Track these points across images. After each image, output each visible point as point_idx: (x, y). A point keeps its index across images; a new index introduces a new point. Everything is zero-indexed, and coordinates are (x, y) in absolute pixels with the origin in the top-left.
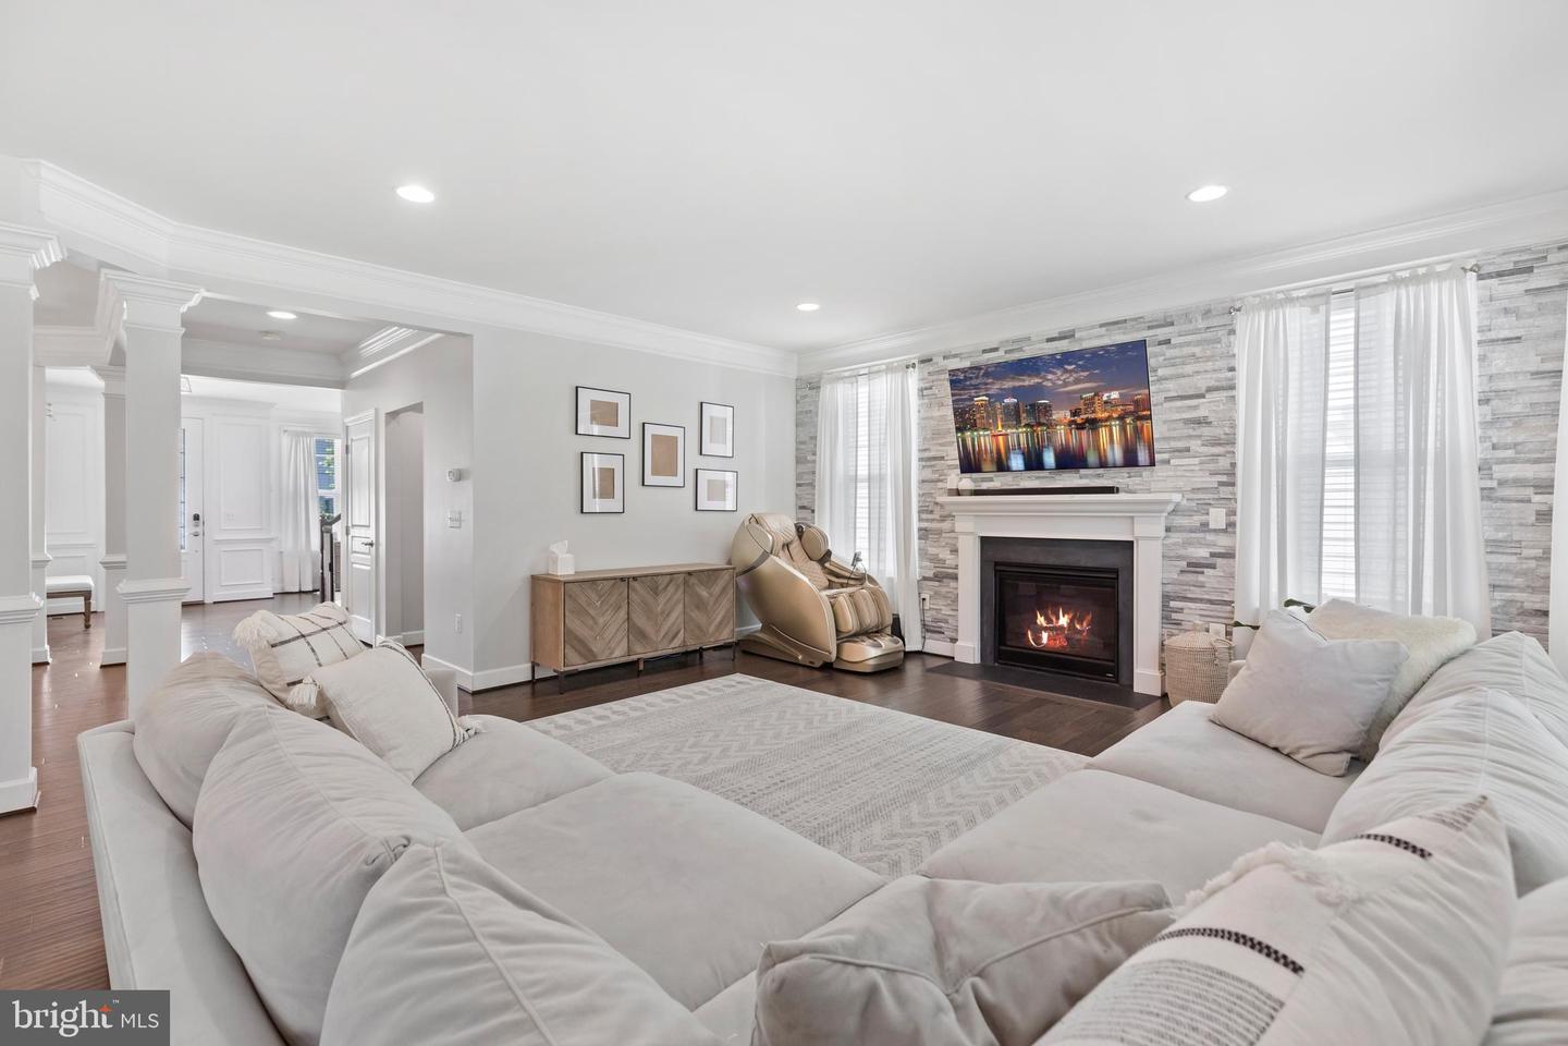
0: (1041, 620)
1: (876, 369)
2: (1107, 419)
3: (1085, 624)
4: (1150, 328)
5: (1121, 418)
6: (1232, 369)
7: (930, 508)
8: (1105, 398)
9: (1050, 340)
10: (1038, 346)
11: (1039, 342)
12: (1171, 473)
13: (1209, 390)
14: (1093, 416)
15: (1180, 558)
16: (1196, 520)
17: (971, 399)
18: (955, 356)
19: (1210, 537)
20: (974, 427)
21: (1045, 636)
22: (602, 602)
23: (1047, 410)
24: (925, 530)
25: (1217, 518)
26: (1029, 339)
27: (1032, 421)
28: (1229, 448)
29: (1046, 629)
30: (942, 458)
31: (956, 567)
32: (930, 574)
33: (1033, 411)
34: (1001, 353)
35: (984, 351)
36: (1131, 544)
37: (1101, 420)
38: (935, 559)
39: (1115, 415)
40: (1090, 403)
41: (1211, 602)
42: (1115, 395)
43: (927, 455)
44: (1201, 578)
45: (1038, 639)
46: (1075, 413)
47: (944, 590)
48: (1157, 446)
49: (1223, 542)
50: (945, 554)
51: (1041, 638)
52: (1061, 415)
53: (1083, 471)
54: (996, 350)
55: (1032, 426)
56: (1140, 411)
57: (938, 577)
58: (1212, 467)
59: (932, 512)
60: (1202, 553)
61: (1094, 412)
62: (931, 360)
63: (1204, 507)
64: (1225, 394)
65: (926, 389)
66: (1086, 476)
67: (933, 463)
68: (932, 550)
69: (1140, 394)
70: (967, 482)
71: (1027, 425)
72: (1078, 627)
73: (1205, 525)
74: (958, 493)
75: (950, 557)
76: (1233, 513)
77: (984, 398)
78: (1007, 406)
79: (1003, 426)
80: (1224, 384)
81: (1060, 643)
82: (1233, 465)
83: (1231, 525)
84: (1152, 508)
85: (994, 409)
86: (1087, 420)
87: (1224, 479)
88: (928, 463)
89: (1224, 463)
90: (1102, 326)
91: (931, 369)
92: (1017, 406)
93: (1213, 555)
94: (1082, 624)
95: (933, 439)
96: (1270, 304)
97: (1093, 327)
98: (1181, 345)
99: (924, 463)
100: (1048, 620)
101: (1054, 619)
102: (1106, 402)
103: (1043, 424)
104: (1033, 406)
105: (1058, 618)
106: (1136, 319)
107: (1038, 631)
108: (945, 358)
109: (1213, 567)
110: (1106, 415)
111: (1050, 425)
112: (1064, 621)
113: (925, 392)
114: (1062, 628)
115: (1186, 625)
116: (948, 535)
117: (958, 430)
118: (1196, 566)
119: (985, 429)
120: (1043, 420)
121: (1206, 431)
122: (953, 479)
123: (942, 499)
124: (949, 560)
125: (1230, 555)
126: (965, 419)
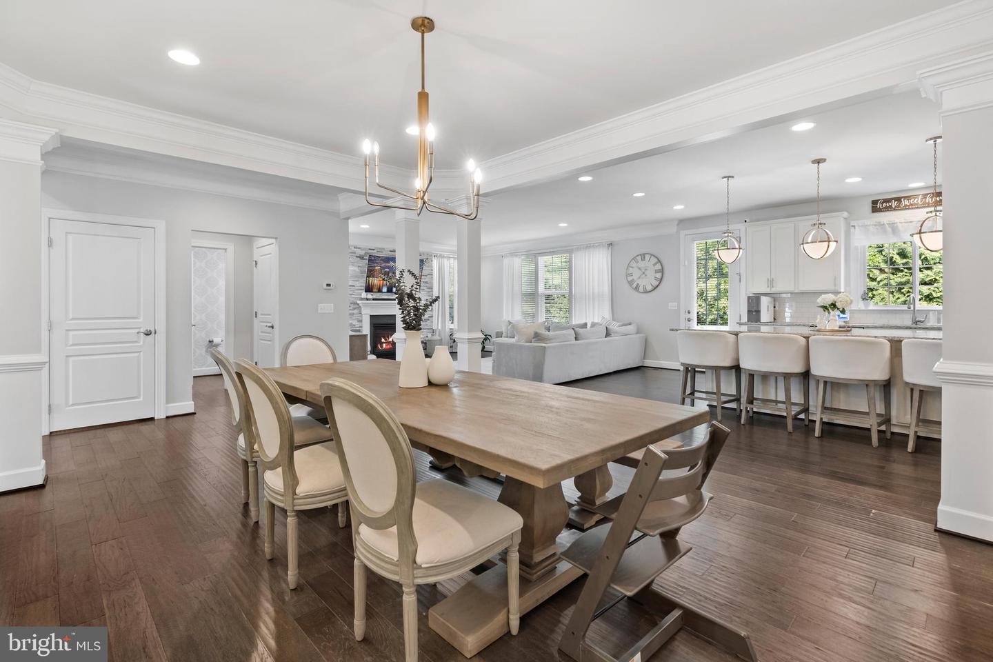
0: (383, 340)
6: (432, 270)
9: (391, 251)
11: (388, 251)
13: (429, 275)
17: (374, 267)
20: (373, 277)
21: (384, 345)
26: (384, 249)
30: (354, 286)
31: (361, 327)
34: (375, 251)
45: (382, 347)
50: (355, 322)
54: (373, 250)
55: (392, 279)
70: (370, 296)
74: (367, 299)
77: (379, 267)
78: (386, 271)
79: (383, 278)
81: (390, 347)
82: (432, 294)
83: (432, 309)
85: (381, 271)
87: (431, 297)
92: (389, 272)
93: (429, 317)
96: (443, 257)
100: (386, 340)
107: (382, 343)
108: (354, 248)
109: (429, 320)
112: (391, 339)
116: (357, 315)
117: (367, 277)
118: (426, 320)
119: (376, 278)
121: (427, 285)
122: (364, 295)
123: (358, 302)
124: (358, 324)
125: (432, 317)
126: (371, 273)
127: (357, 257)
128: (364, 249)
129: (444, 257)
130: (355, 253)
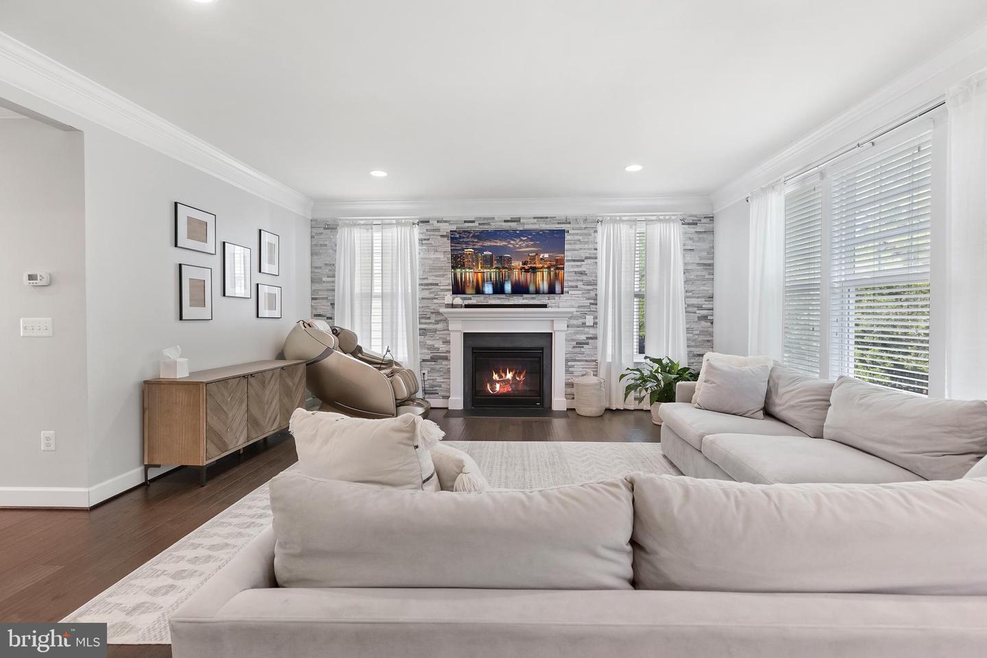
0: (495, 377)
1: (388, 221)
2: (542, 268)
3: (522, 377)
4: (558, 223)
5: (549, 268)
6: (596, 249)
7: (428, 316)
8: (541, 257)
9: (505, 221)
10: (500, 224)
11: (500, 221)
12: (569, 298)
13: (587, 258)
14: (534, 265)
15: (573, 340)
16: (580, 322)
17: (463, 250)
18: (446, 222)
19: (586, 329)
20: (463, 266)
21: (498, 386)
22: (231, 398)
23: (509, 260)
24: (424, 329)
25: (589, 320)
26: (493, 218)
27: (500, 266)
28: (594, 287)
29: (498, 382)
30: (437, 284)
31: (448, 352)
32: (428, 357)
33: (502, 261)
34: (476, 224)
35: (465, 222)
36: (551, 334)
37: (538, 268)
38: (431, 348)
39: (546, 266)
40: (533, 259)
41: (586, 361)
42: (546, 256)
43: (425, 282)
44: (582, 350)
45: (493, 389)
46: (525, 263)
47: (438, 367)
48: (565, 284)
49: (592, 331)
50: (439, 344)
51: (495, 387)
52: (517, 264)
53: (525, 296)
54: (473, 222)
55: (499, 269)
56: (558, 265)
57: (433, 359)
58: (587, 295)
59: (429, 318)
60: (583, 337)
61: (535, 263)
62: (428, 222)
63: (584, 315)
64: (593, 261)
65: (425, 240)
66: (526, 298)
67: (430, 287)
68: (429, 342)
69: (559, 256)
70: (458, 300)
71: (496, 268)
72: (518, 379)
73: (584, 323)
74: (453, 306)
75: (443, 346)
76: (596, 318)
77: (471, 250)
78: (485, 256)
79: (481, 267)
80: (593, 256)
81: (508, 389)
82: (596, 295)
83: (595, 323)
84: (560, 315)
85: (477, 257)
86: (531, 268)
87: (592, 301)
88: (426, 287)
89: (592, 294)
90: (534, 218)
91: (428, 228)
92: (491, 256)
93: (587, 338)
94: (520, 377)
95: (430, 272)
96: (614, 221)
97: (530, 218)
98: (574, 234)
99: (423, 287)
100: (500, 377)
101: (503, 375)
102: (541, 259)
103: (506, 268)
104: (501, 257)
105: (506, 375)
106: (552, 218)
107: (493, 382)
108: (438, 222)
109: (587, 344)
110: (541, 265)
111: (510, 269)
112: (509, 376)
113: (424, 242)
114: (508, 380)
115: (576, 374)
116: (441, 332)
117: (453, 267)
118: (580, 344)
119: (470, 268)
120: (506, 266)
121: (584, 278)
122: (449, 298)
123: (443, 310)
124: (443, 348)
125: (595, 338)
126: (457, 261)
127: (442, 236)
128: (456, 223)
129: (621, 221)
130: (438, 230)
